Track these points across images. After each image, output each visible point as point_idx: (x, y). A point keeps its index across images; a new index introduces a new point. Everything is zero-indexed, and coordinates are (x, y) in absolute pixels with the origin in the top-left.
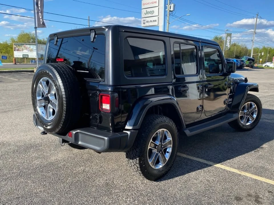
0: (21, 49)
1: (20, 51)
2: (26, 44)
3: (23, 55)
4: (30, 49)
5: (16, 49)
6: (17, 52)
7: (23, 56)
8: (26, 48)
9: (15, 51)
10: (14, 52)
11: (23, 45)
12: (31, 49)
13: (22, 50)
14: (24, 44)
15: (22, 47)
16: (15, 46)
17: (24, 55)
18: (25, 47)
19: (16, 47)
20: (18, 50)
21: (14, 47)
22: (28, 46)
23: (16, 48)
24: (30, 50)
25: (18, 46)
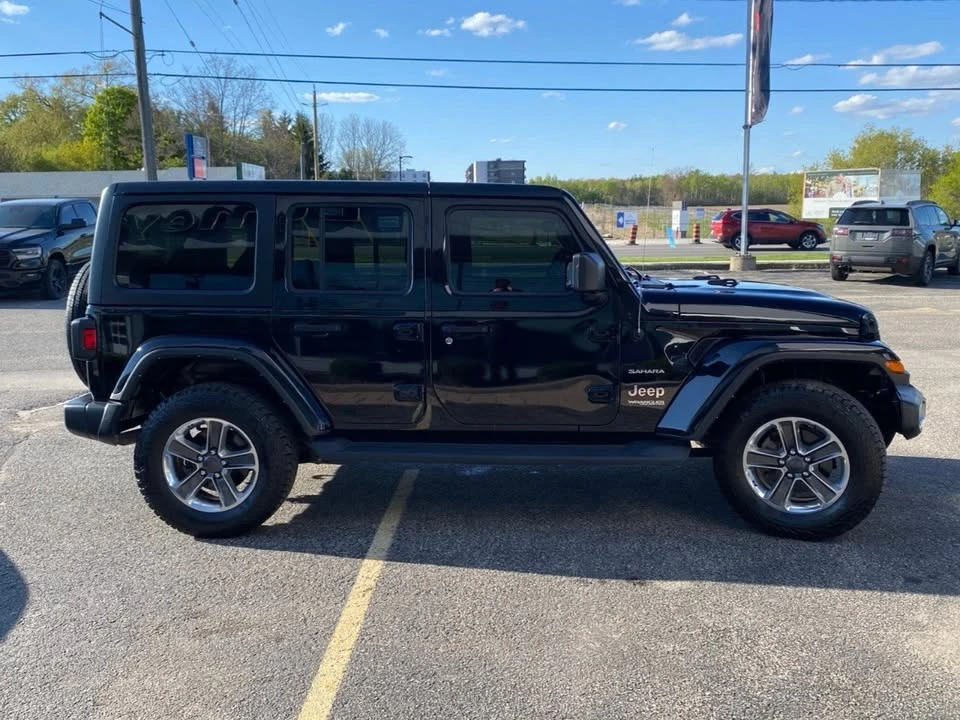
0: (826, 191)
1: (824, 196)
2: (846, 173)
3: (831, 209)
4: (855, 188)
5: (810, 191)
6: (812, 199)
7: (830, 213)
8: (844, 186)
9: (807, 196)
10: (806, 200)
11: (835, 177)
12: (860, 187)
13: (831, 194)
14: (837, 174)
15: (832, 182)
16: (809, 182)
17: (835, 209)
18: (839, 182)
19: (810, 186)
20: (817, 194)
21: (807, 185)
22: (852, 178)
23: (812, 188)
24: (856, 191)
25: (820, 180)
